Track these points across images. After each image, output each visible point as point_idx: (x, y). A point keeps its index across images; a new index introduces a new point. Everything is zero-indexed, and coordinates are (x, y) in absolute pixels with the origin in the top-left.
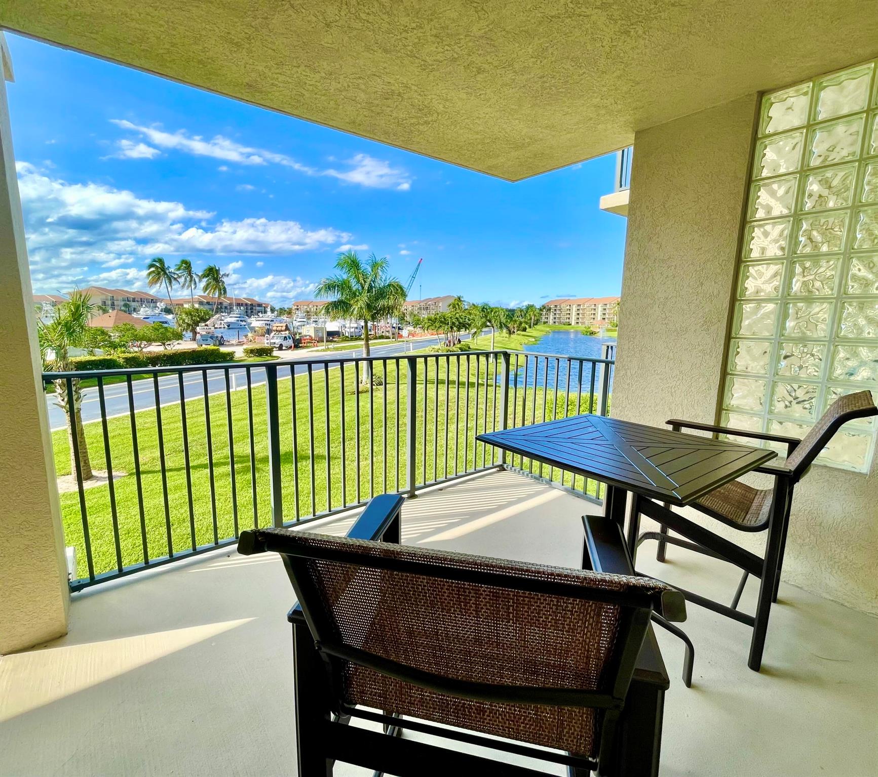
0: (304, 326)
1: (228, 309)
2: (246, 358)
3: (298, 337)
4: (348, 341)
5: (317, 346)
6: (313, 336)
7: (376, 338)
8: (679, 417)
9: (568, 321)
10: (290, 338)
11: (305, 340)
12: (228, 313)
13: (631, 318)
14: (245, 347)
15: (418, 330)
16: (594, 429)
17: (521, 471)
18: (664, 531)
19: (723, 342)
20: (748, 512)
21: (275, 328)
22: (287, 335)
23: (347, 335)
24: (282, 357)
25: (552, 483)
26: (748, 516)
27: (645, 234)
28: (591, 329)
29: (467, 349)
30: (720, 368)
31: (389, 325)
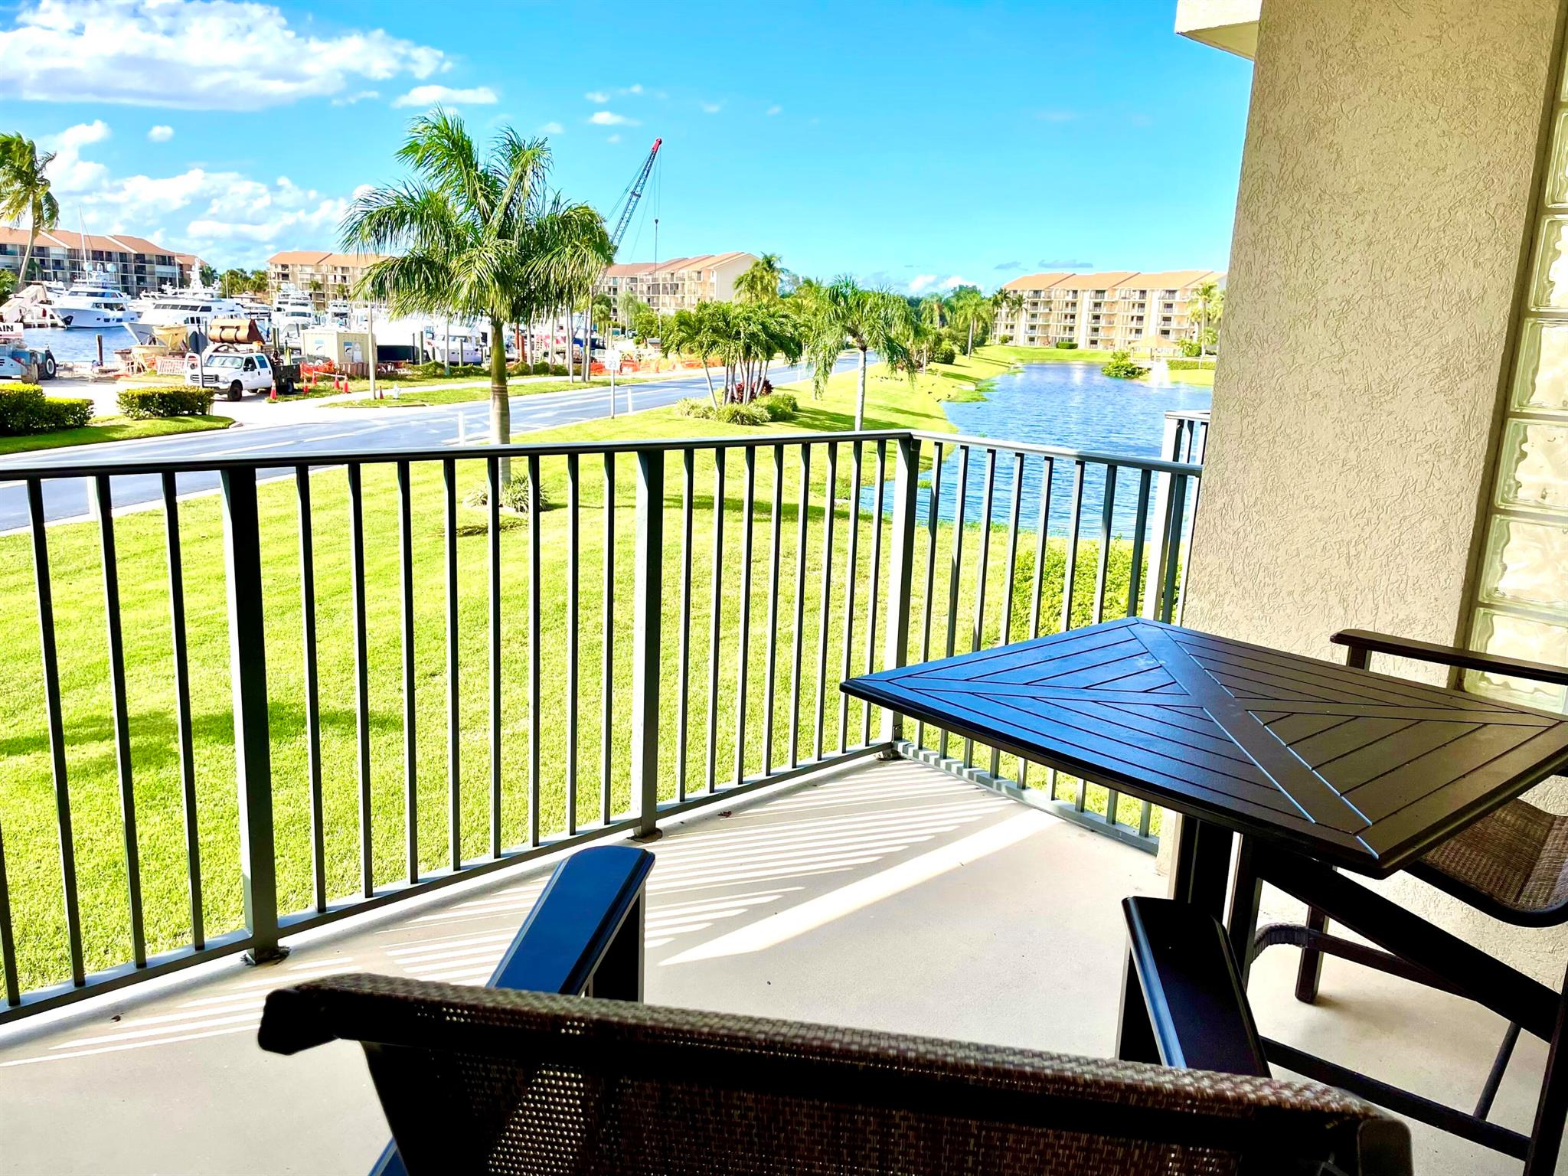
0: (305, 327)
1: (69, 269)
2: (126, 421)
3: (286, 360)
4: (441, 376)
5: (347, 391)
6: (335, 359)
7: (525, 372)
8: (1366, 623)
9: (1067, 335)
10: (263, 365)
11: (309, 370)
12: (64, 280)
13: (1251, 353)
14: (122, 386)
15: (650, 353)
16: (1152, 663)
17: (943, 762)
18: (1316, 921)
19: (1487, 425)
20: (1529, 876)
21: (215, 333)
22: (253, 355)
23: (439, 359)
24: (238, 419)
25: (1025, 793)
26: (1531, 885)
27: (1297, 121)
28: (1130, 361)
29: (789, 409)
30: (1476, 495)
31: (564, 333)
